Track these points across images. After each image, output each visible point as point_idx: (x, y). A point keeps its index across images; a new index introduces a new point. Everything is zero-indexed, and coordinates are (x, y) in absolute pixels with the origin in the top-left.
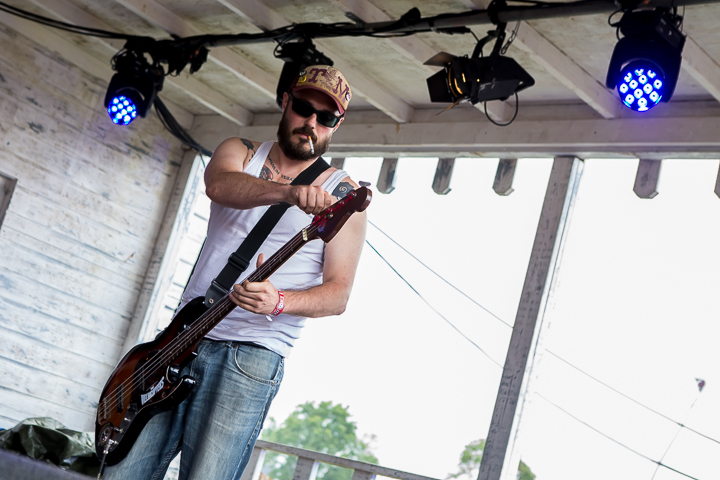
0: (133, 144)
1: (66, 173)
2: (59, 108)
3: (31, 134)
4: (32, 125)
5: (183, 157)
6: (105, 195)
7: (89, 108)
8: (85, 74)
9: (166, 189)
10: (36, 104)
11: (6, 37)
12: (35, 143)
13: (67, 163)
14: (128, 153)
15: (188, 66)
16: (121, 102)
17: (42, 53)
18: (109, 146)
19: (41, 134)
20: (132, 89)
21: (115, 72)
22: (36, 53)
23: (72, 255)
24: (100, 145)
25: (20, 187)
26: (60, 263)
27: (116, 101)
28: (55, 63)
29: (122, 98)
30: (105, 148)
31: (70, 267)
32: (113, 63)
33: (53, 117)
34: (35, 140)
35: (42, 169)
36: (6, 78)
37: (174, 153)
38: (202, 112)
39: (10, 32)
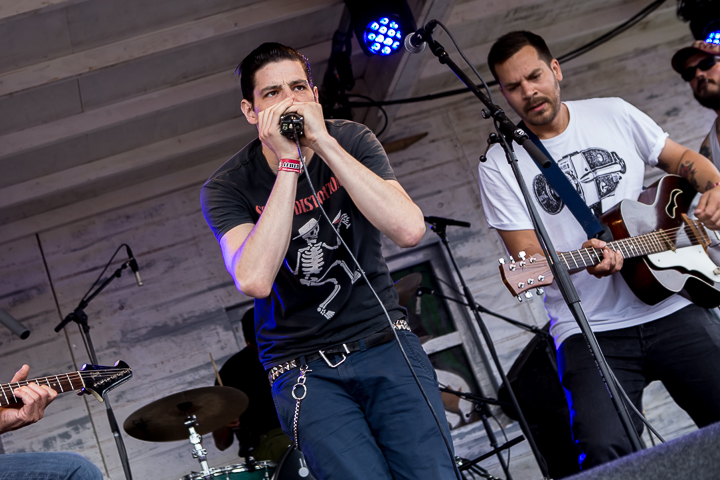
2: (676, 84)
3: (673, 120)
4: (668, 114)
8: (670, 43)
10: (656, 96)
11: (592, 73)
12: (683, 123)
16: (714, 38)
17: (627, 59)
21: (688, 24)
22: (623, 63)
28: (642, 57)
29: (711, 35)
32: (681, 18)
33: (677, 94)
34: (681, 121)
39: (592, 67)
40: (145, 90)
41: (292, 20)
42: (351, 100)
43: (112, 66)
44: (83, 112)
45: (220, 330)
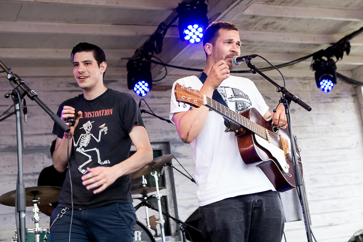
0: (333, 96)
1: (313, 123)
5: (356, 91)
6: (333, 124)
7: (308, 91)
8: (299, 78)
9: (356, 108)
13: (311, 119)
14: (333, 101)
15: (345, 53)
16: (324, 82)
18: (324, 103)
19: (295, 113)
20: (325, 75)
21: (314, 72)
23: (334, 156)
24: (320, 105)
25: (299, 139)
26: (330, 161)
27: (321, 83)
29: (324, 81)
30: (323, 104)
31: (335, 161)
32: (311, 68)
35: (303, 126)
36: (270, 97)
37: (351, 91)
38: (354, 67)
40: (53, 20)
41: (142, 10)
42: (153, 59)
43: (47, 3)
44: (16, 21)
45: (45, 157)
